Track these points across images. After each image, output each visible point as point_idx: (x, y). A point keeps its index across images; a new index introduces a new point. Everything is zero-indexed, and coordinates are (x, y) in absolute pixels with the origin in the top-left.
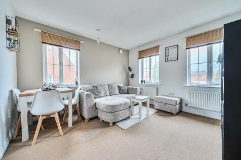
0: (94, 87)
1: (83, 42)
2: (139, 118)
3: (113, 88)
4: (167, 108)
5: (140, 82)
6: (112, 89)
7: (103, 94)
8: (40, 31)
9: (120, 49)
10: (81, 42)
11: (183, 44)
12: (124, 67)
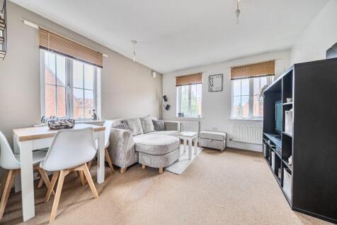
0: (122, 122)
1: (107, 56)
2: (189, 159)
3: (147, 122)
4: (214, 145)
5: (177, 115)
6: (146, 124)
7: (135, 131)
8: (36, 27)
9: (153, 71)
10: (104, 55)
11: (228, 74)
12: (157, 95)
